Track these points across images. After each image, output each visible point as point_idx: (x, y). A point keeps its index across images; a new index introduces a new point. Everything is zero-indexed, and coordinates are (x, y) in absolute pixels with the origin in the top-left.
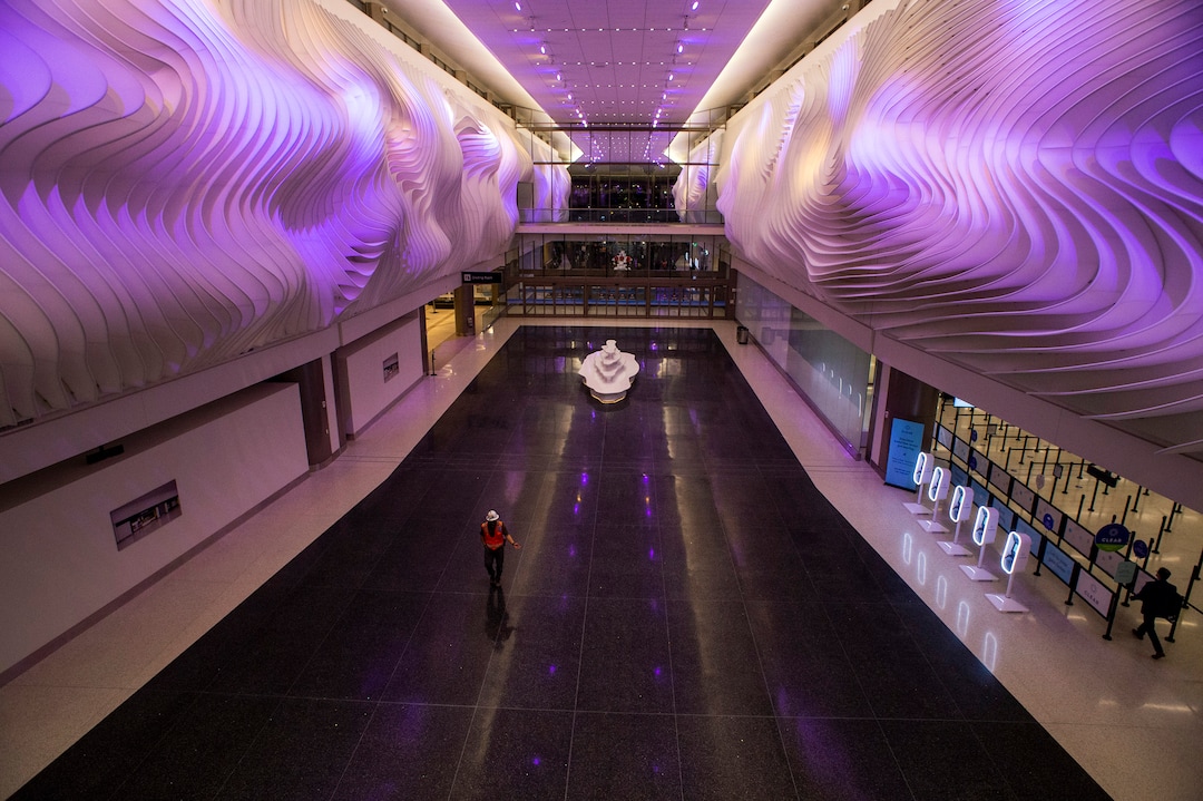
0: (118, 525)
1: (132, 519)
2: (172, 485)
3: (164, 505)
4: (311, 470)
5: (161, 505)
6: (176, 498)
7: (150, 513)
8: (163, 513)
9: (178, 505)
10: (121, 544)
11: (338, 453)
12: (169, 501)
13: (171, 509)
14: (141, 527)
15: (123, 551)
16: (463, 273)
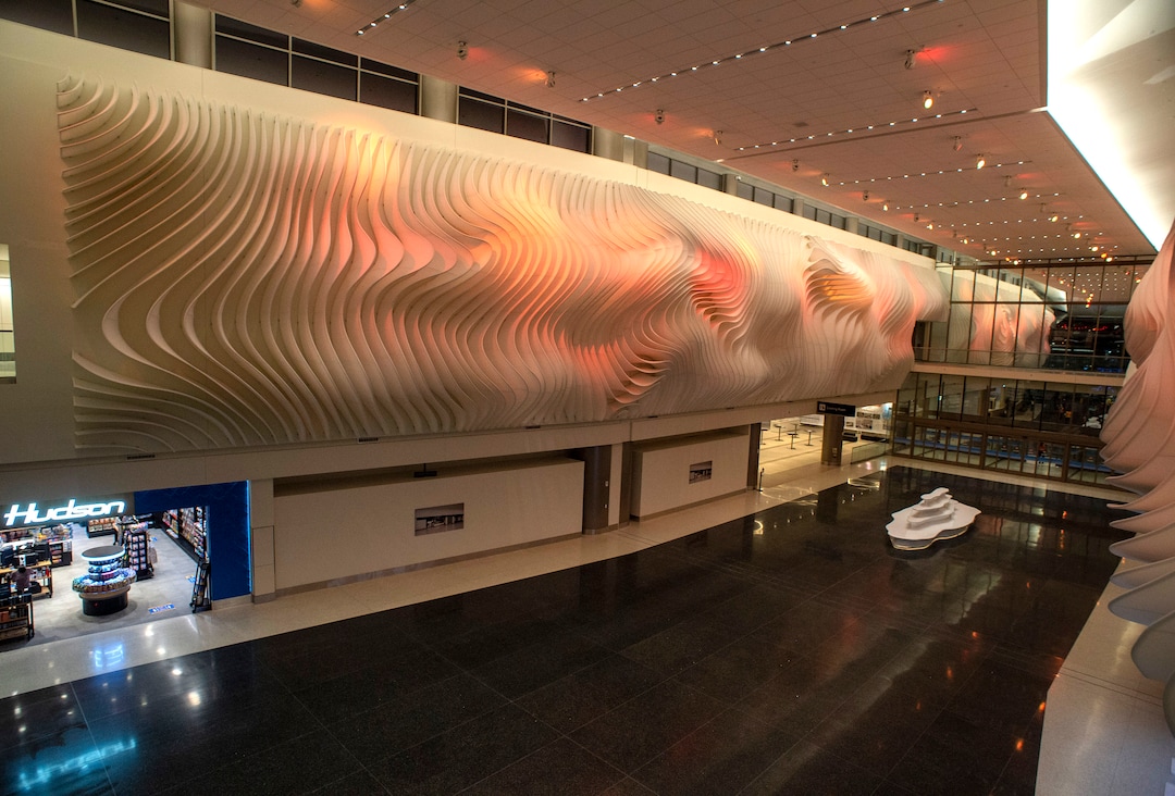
0: (419, 519)
1: (429, 519)
2: (461, 506)
3: (452, 518)
4: (583, 532)
5: (450, 517)
6: (462, 516)
7: (441, 519)
8: (450, 522)
9: (462, 521)
10: (418, 532)
11: (614, 527)
12: (457, 516)
13: (456, 522)
14: (432, 526)
15: (419, 537)
16: (819, 403)
